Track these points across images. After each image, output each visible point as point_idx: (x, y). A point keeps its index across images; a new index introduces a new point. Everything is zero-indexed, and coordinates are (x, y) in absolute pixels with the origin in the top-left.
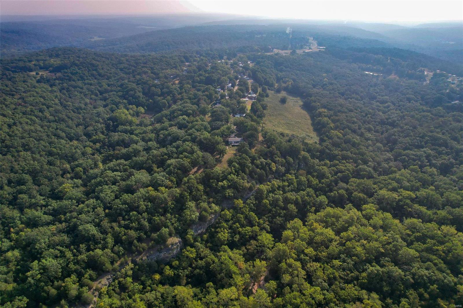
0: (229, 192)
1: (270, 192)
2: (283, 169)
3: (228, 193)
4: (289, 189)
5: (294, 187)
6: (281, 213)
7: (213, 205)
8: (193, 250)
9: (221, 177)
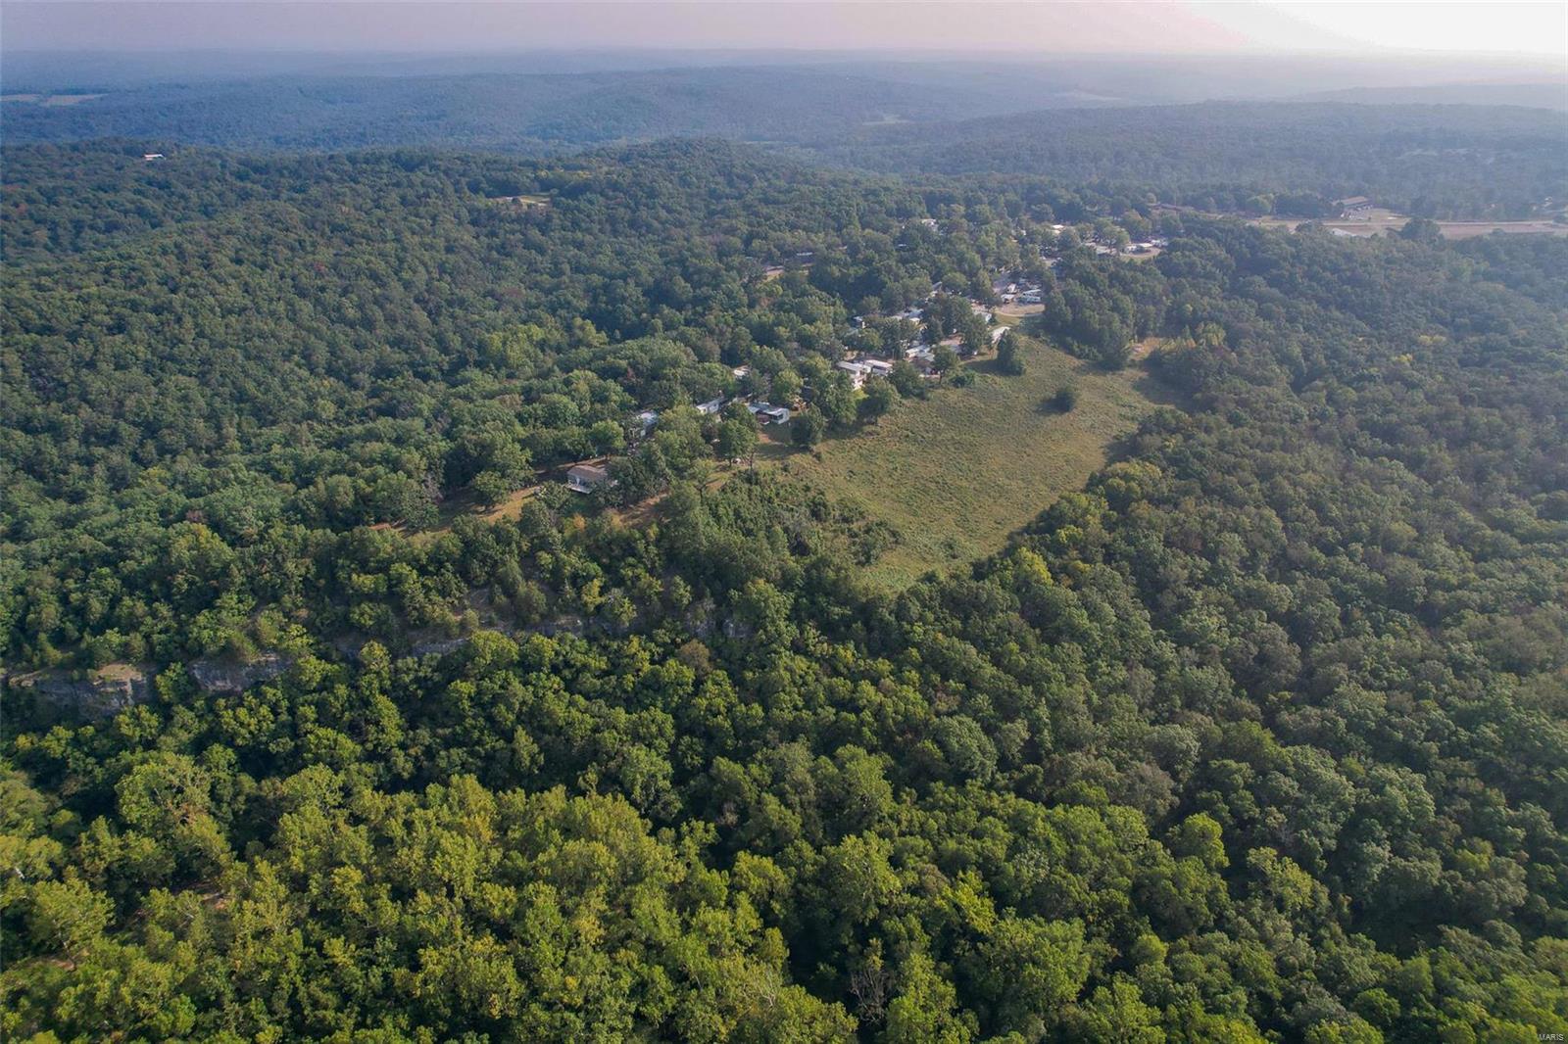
0: (365, 614)
1: (510, 665)
2: (628, 612)
3: (362, 615)
4: (595, 685)
5: (620, 684)
6: (479, 742)
7: (295, 629)
8: (153, 720)
9: (378, 562)
